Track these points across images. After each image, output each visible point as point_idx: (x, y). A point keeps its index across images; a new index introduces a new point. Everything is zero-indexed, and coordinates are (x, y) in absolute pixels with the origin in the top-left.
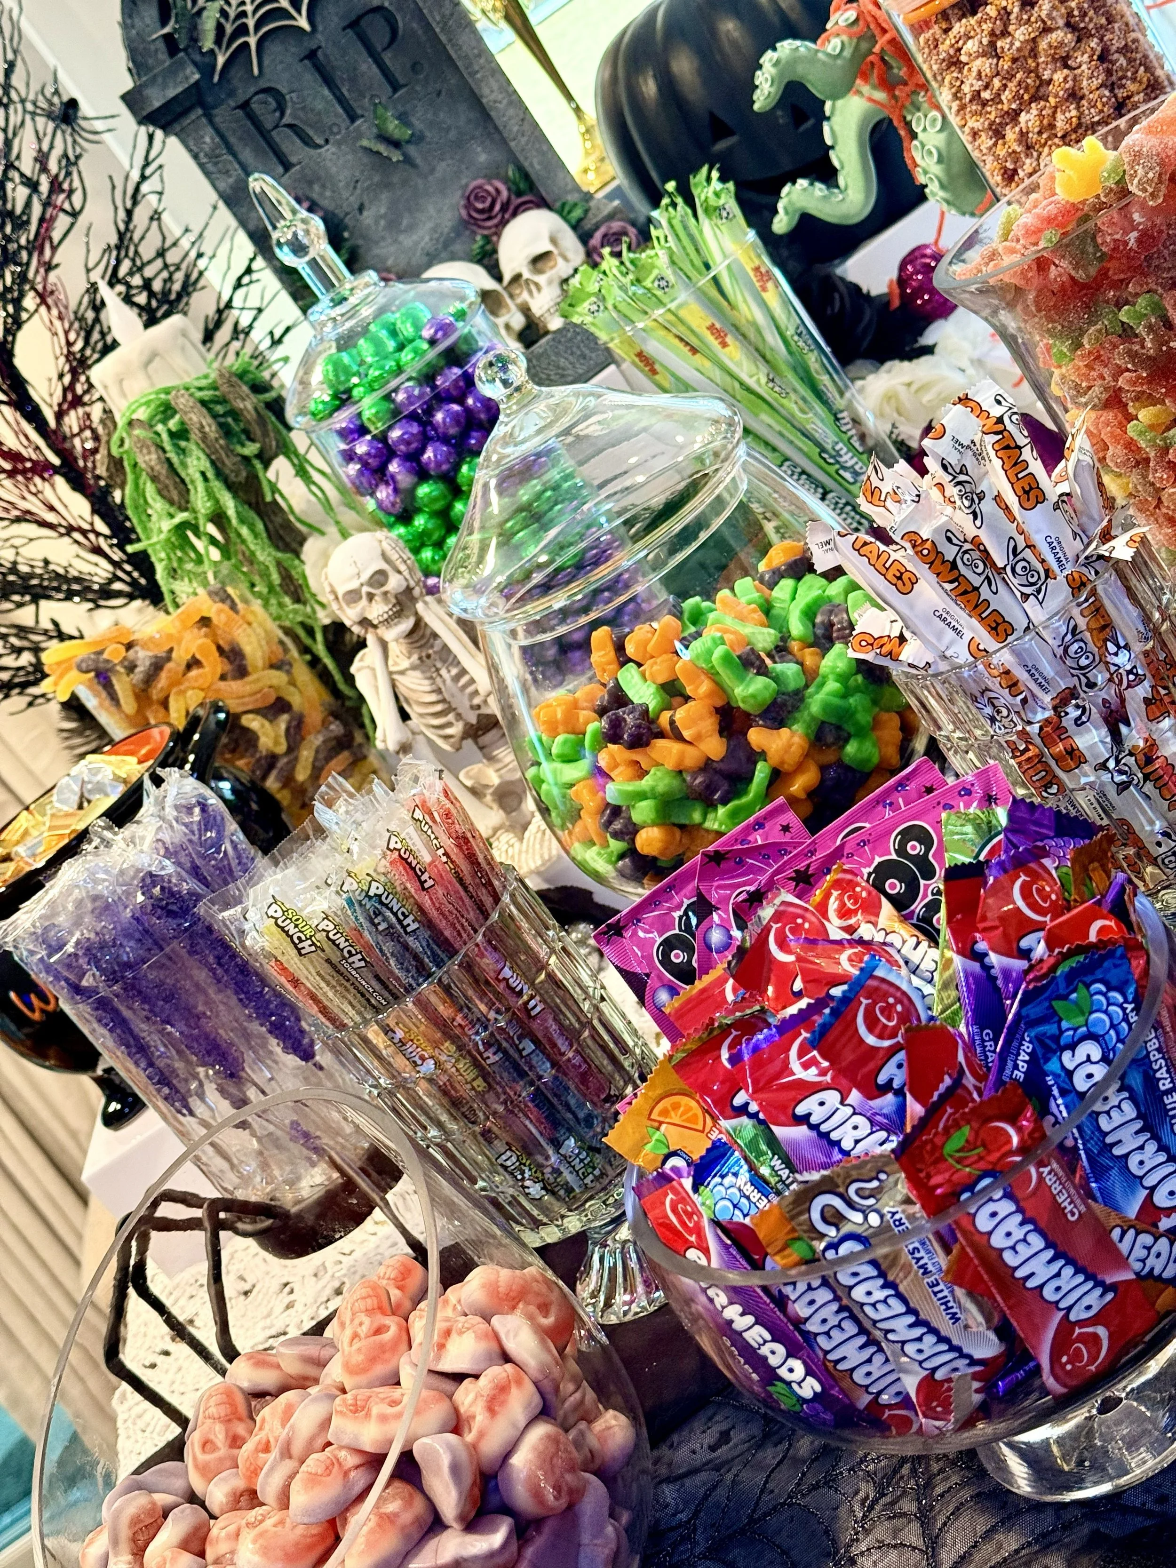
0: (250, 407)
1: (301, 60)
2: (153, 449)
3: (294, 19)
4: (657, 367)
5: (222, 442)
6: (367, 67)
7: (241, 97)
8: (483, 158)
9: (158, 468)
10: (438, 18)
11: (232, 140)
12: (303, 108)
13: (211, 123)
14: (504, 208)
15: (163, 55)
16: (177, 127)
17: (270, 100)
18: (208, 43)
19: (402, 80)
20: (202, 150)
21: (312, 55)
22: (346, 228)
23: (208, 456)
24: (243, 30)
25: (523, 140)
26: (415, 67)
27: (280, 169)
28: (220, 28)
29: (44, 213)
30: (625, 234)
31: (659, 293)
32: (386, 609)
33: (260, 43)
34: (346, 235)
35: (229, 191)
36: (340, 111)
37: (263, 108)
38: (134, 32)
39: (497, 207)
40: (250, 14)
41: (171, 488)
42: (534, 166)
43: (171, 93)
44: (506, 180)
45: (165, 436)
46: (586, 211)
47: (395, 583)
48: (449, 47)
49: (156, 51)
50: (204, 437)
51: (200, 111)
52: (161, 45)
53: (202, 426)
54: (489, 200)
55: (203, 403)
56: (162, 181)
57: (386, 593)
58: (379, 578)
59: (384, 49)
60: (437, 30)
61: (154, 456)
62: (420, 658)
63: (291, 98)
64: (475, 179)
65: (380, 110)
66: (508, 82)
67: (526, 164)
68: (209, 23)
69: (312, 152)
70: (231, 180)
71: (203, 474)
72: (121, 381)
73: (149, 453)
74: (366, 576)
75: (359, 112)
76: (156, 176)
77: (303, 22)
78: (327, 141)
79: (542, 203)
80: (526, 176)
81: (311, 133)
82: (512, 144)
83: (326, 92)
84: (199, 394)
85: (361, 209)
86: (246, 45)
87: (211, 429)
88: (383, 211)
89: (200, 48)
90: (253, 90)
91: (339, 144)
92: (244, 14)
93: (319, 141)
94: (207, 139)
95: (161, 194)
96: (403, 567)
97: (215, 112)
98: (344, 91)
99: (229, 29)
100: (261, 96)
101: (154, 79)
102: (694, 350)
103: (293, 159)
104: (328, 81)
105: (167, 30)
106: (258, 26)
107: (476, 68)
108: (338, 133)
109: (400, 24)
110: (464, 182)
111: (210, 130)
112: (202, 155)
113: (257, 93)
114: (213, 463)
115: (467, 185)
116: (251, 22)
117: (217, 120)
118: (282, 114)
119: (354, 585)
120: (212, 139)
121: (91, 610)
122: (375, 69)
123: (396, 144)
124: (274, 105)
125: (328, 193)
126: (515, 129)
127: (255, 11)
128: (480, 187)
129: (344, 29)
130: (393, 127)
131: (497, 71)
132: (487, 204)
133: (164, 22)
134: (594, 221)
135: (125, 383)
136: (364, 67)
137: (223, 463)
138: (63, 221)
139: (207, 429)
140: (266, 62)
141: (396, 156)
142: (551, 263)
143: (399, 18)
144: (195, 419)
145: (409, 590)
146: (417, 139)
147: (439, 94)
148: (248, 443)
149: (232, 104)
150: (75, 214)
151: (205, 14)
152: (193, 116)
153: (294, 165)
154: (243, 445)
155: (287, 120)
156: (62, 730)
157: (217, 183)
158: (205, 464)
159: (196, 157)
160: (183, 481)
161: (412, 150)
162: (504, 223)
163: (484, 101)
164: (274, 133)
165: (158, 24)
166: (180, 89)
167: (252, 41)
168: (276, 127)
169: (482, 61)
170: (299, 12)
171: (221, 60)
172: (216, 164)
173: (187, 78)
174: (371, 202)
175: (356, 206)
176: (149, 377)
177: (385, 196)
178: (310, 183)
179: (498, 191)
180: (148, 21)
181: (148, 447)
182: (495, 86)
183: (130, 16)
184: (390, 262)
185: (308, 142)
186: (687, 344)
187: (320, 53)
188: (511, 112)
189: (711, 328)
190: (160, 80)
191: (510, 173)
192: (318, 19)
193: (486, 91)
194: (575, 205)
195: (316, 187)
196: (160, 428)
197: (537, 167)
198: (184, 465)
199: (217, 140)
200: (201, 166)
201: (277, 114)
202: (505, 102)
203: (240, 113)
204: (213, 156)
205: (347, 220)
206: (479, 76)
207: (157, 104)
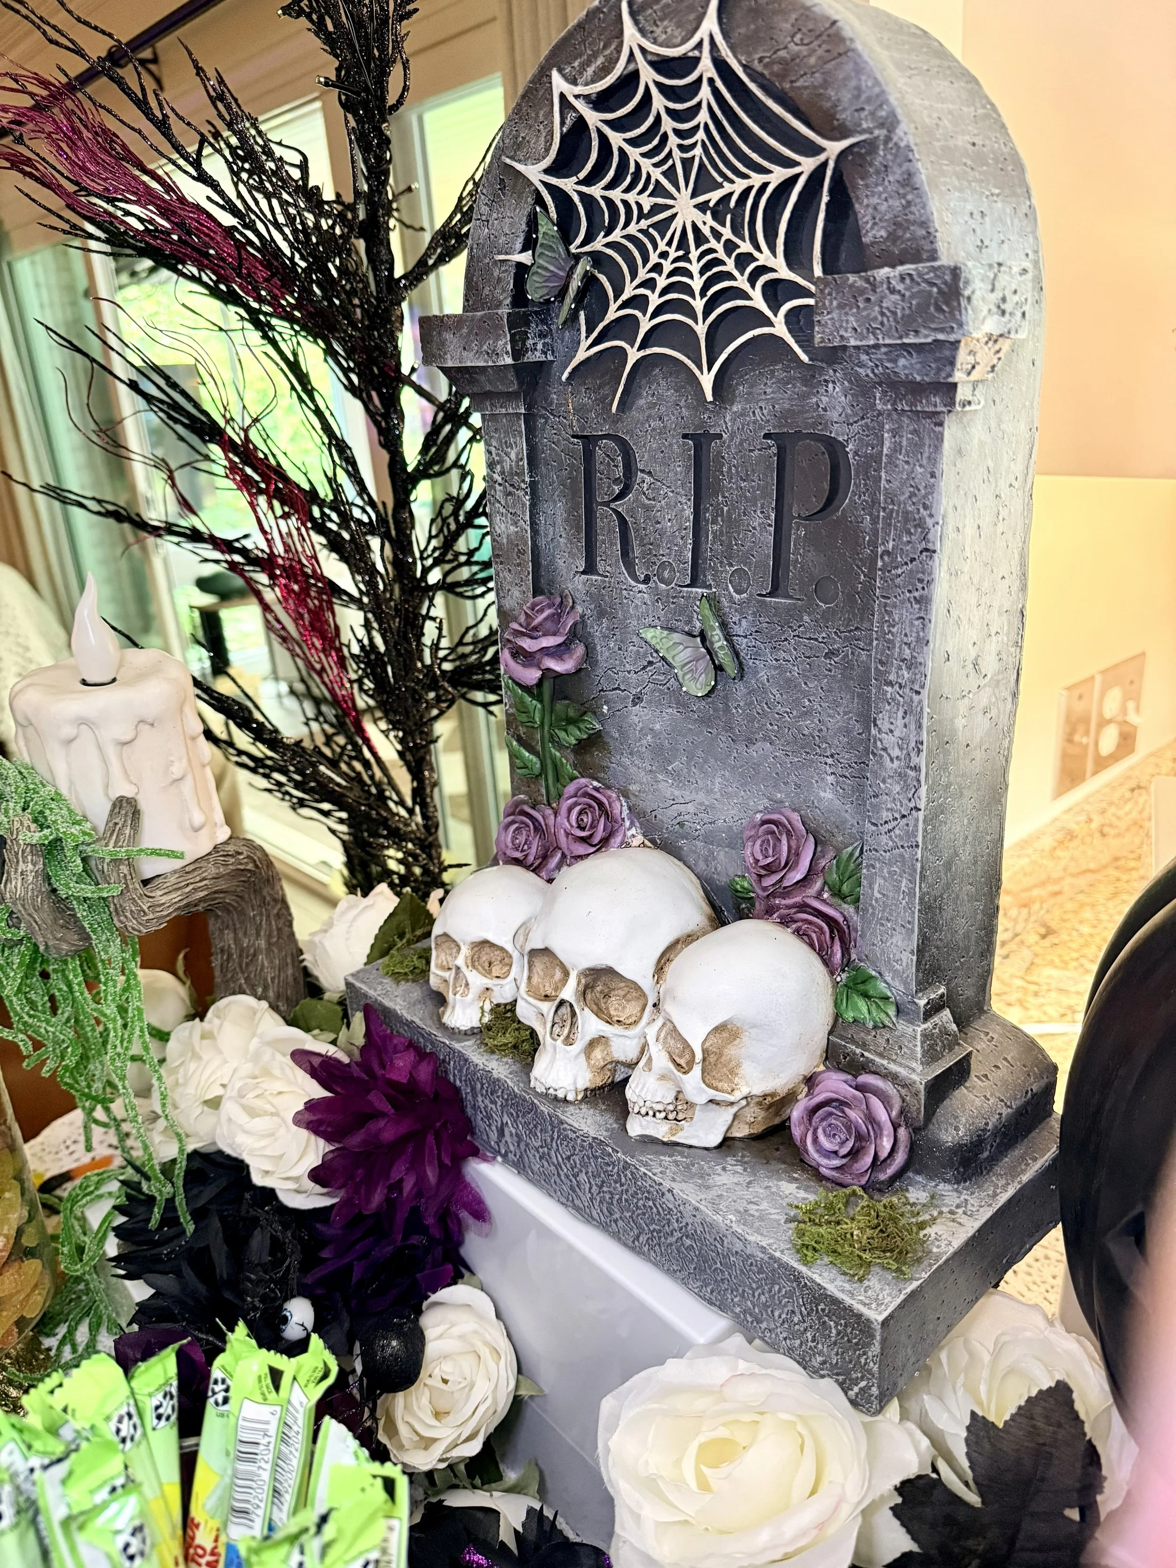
1: (685, 437)
6: (761, 523)
7: (590, 427)
11: (544, 478)
12: (648, 509)
13: (529, 433)
17: (620, 460)
19: (793, 587)
20: (502, 462)
21: (701, 440)
22: (608, 701)
26: (820, 588)
33: (640, 367)
34: (606, 709)
36: (688, 554)
37: (607, 465)
43: (477, 360)
51: (519, 408)
52: (509, 277)
54: (772, 860)
59: (802, 517)
60: (879, 562)
63: (643, 481)
69: (625, 576)
75: (709, 577)
77: (707, 383)
78: (646, 581)
81: (638, 549)
85: (637, 699)
86: (622, 355)
88: (658, 726)
90: (607, 428)
92: (643, 303)
93: (640, 570)
94: (513, 453)
97: (544, 423)
98: (712, 529)
99: (614, 311)
100: (612, 446)
103: (601, 567)
104: (701, 497)
106: (651, 337)
108: (667, 582)
109: (847, 500)
112: (498, 468)
113: (608, 437)
116: (645, 324)
117: (539, 435)
118: (621, 495)
120: (518, 457)
122: (769, 535)
124: (619, 472)
127: (659, 309)
129: (767, 436)
136: (757, 520)
140: (635, 400)
143: (853, 483)
153: (597, 572)
155: (621, 506)
159: (489, 465)
163: (874, 730)
164: (600, 510)
165: (519, 243)
166: (486, 362)
167: (634, 355)
168: (607, 504)
170: (712, 359)
171: (584, 350)
172: (507, 493)
174: (650, 702)
175: (633, 690)
178: (601, 614)
179: (795, 863)
180: (509, 226)
184: (633, 788)
185: (628, 558)
187: (713, 447)
197: (876, 892)
199: (525, 463)
200: (489, 482)
201: (617, 489)
202: (900, 763)
203: (579, 445)
204: (509, 481)
205: (614, 695)
206: (889, 688)
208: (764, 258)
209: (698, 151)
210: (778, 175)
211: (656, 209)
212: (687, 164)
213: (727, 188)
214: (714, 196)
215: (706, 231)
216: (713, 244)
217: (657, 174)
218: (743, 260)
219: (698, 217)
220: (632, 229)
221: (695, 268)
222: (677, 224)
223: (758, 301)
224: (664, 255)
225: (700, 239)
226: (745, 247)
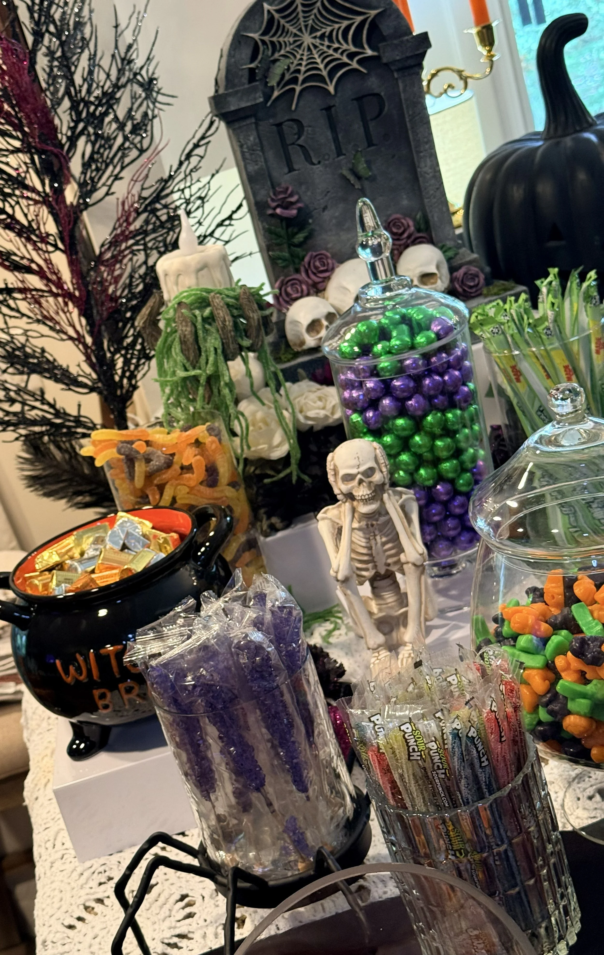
0: (256, 317)
1: (322, 110)
2: (189, 324)
3: (326, 84)
4: (521, 378)
5: (233, 333)
6: (358, 127)
7: (279, 120)
8: (405, 202)
9: (189, 336)
10: (411, 113)
11: (265, 143)
12: (312, 138)
13: (257, 129)
14: (409, 237)
15: (245, 80)
16: (237, 125)
17: (295, 126)
18: (273, 82)
19: (375, 142)
20: (246, 143)
21: (328, 109)
22: (311, 217)
23: (222, 339)
24: (294, 80)
25: (435, 200)
26: (386, 136)
27: (286, 170)
28: (283, 75)
29: (123, 144)
30: (477, 276)
31: (544, 337)
32: (369, 492)
33: (301, 92)
34: (310, 221)
35: (253, 173)
36: (333, 147)
37: (289, 130)
38: (233, 60)
39: (405, 235)
40: (302, 72)
41: (191, 351)
42: (435, 218)
43: (243, 105)
44: (414, 220)
45: (199, 319)
46: (456, 254)
47: (377, 477)
48: (410, 132)
49: (242, 76)
50: (224, 327)
51: (253, 120)
52: (246, 74)
53: (225, 321)
54: (402, 229)
55: (228, 305)
56: (206, 151)
57: (370, 482)
58: (369, 473)
59: (371, 120)
60: (407, 120)
61: (189, 329)
62: (367, 525)
63: (308, 130)
64: (397, 213)
65: (359, 154)
66: (437, 164)
67: (430, 215)
68: (278, 70)
69: (309, 166)
70: (256, 167)
71: (216, 349)
72: (179, 275)
73: (187, 326)
74: (363, 468)
75: (344, 152)
76: (203, 148)
77: (331, 89)
78: (319, 162)
79: (431, 241)
80: (427, 222)
81: (312, 154)
82: (426, 201)
83: (329, 134)
84: (228, 300)
85: (325, 209)
86: (294, 90)
87: (229, 323)
88: (337, 214)
89: (267, 83)
90: (286, 118)
91: (326, 166)
92: (298, 71)
93: (315, 161)
94: (252, 138)
95: (202, 157)
96: (384, 469)
97: (261, 123)
98: (340, 136)
99: (287, 77)
100: (290, 123)
101: (237, 92)
102: (548, 376)
103: (296, 167)
104: (333, 126)
105: (252, 66)
106: (304, 81)
107: (422, 149)
108: (328, 160)
109: (386, 109)
110: (389, 212)
111: (255, 133)
112: (245, 146)
113: (289, 120)
114: (223, 344)
115: (390, 215)
116: (301, 78)
117: (260, 128)
118: (299, 138)
119: (354, 471)
120: (255, 139)
121: (63, 389)
122: (362, 130)
123: (359, 178)
124: (296, 131)
125: (309, 193)
126: (431, 192)
127: (306, 72)
128: (398, 219)
129: (353, 100)
130: (362, 167)
131: (433, 156)
132: (400, 231)
133: (252, 60)
134: (460, 262)
135: (181, 278)
136: (356, 126)
137: (229, 346)
138: (134, 153)
139: (227, 323)
140: (301, 103)
141: (358, 186)
142: (432, 281)
143: (386, 104)
144: (221, 314)
145: (384, 484)
146: (372, 179)
147: (393, 156)
148: (245, 338)
149: (271, 121)
150: (142, 151)
151: (278, 64)
152: (248, 121)
153: (295, 170)
154: (242, 339)
155: (300, 142)
156: (20, 457)
157: (248, 166)
158: (218, 344)
159: (241, 146)
160: (199, 349)
161: (366, 184)
162: (407, 246)
163: (419, 170)
164: (290, 147)
165: (249, 61)
166: (249, 104)
167: (298, 89)
168: (293, 144)
169: (427, 147)
170: (331, 81)
171: (276, 94)
172: (251, 154)
173: (255, 99)
174: (332, 207)
175: (322, 206)
176: (197, 278)
177: (341, 206)
178: (301, 184)
179: (409, 226)
180: (243, 56)
181: (186, 322)
182: (429, 163)
183: (235, 50)
184: (329, 246)
185: (308, 159)
186: (546, 371)
187: (333, 109)
188: (433, 182)
189: (566, 367)
190: (239, 95)
191: (418, 217)
192: (339, 89)
193: (422, 165)
194: (450, 248)
195: (303, 188)
196: (197, 312)
197: (436, 219)
198: (205, 340)
199: (257, 140)
200: (243, 153)
201: (296, 137)
202: (431, 175)
203: (275, 128)
204: (252, 149)
205: (313, 213)
206: (422, 154)
207: (232, 108)
208: (345, 46)
209: (311, 22)
210: (346, 23)
211: (295, 42)
212: (306, 26)
213: (323, 30)
214: (319, 34)
215: (318, 44)
216: (321, 47)
217: (295, 31)
218: (336, 50)
219: (313, 41)
220: (288, 49)
221: (316, 56)
222: (305, 45)
223: (345, 59)
224: (302, 55)
225: (315, 47)
226: (336, 45)
